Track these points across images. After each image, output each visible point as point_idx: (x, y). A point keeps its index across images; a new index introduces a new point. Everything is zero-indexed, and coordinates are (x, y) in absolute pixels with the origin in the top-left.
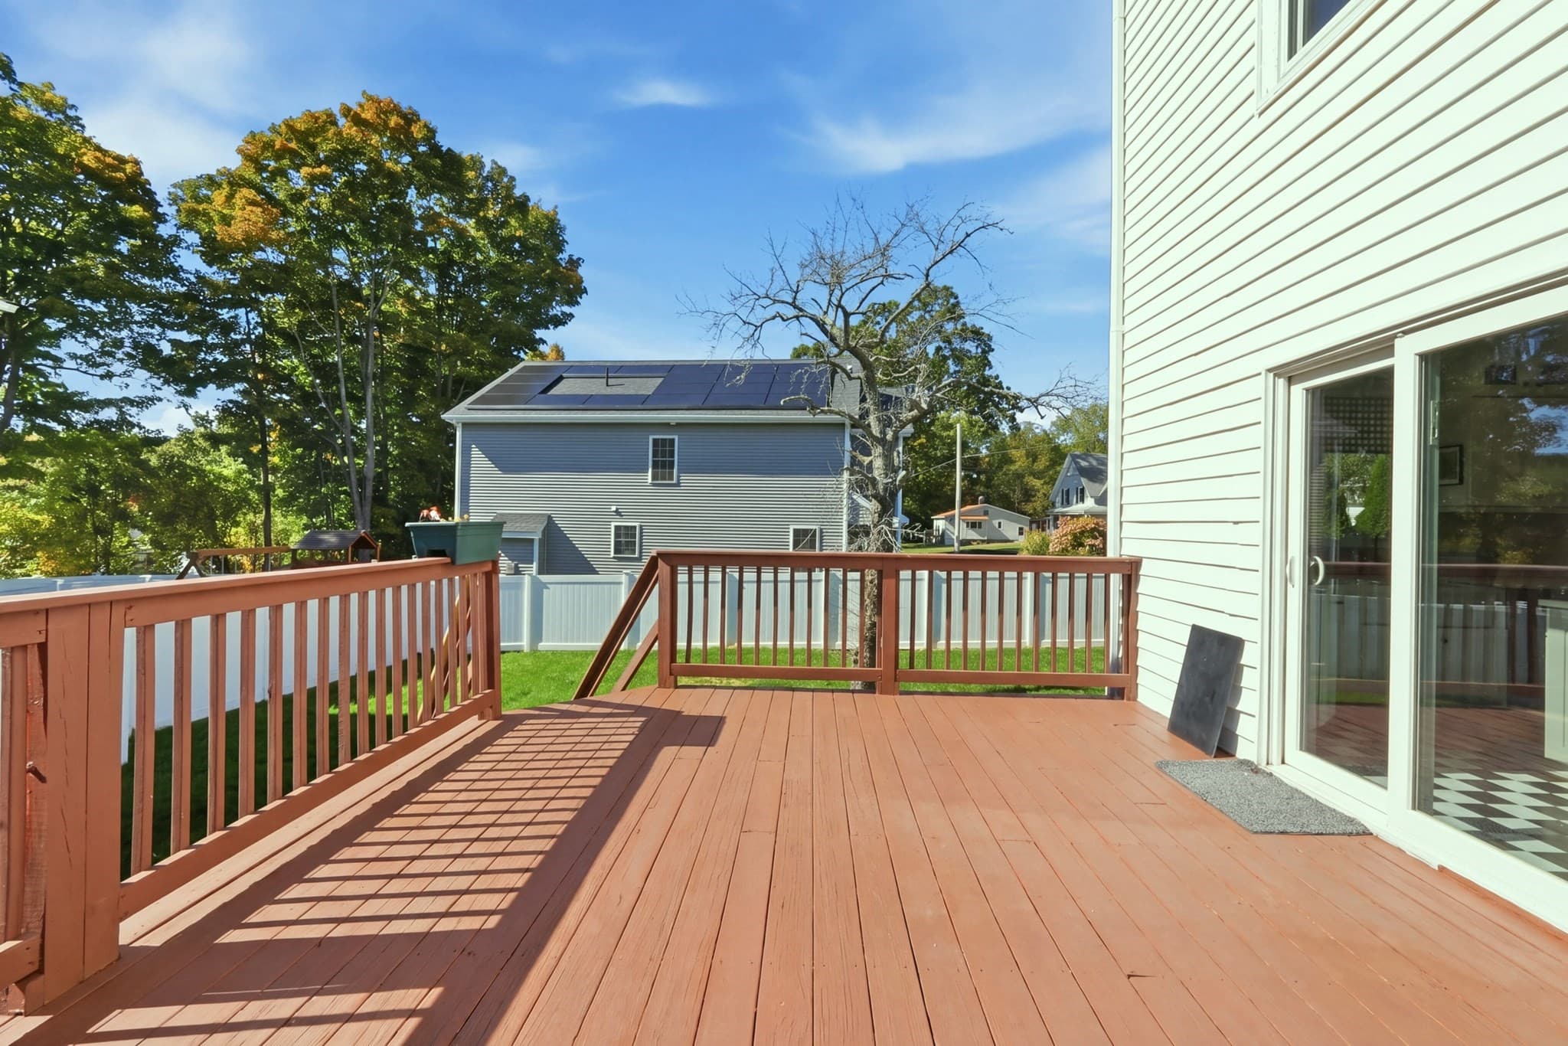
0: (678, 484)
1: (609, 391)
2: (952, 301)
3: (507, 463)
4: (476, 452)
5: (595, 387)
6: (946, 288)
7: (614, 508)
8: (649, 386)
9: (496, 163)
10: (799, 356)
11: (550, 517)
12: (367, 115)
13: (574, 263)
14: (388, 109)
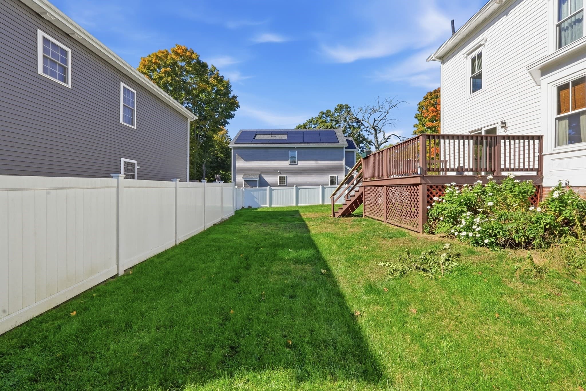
0: (297, 164)
1: (272, 138)
2: (349, 109)
3: (246, 159)
4: (237, 156)
5: (268, 137)
6: (346, 105)
7: (279, 171)
8: (285, 137)
9: (213, 66)
10: (299, 128)
11: (260, 175)
12: (179, 51)
13: (235, 97)
14: (185, 50)
